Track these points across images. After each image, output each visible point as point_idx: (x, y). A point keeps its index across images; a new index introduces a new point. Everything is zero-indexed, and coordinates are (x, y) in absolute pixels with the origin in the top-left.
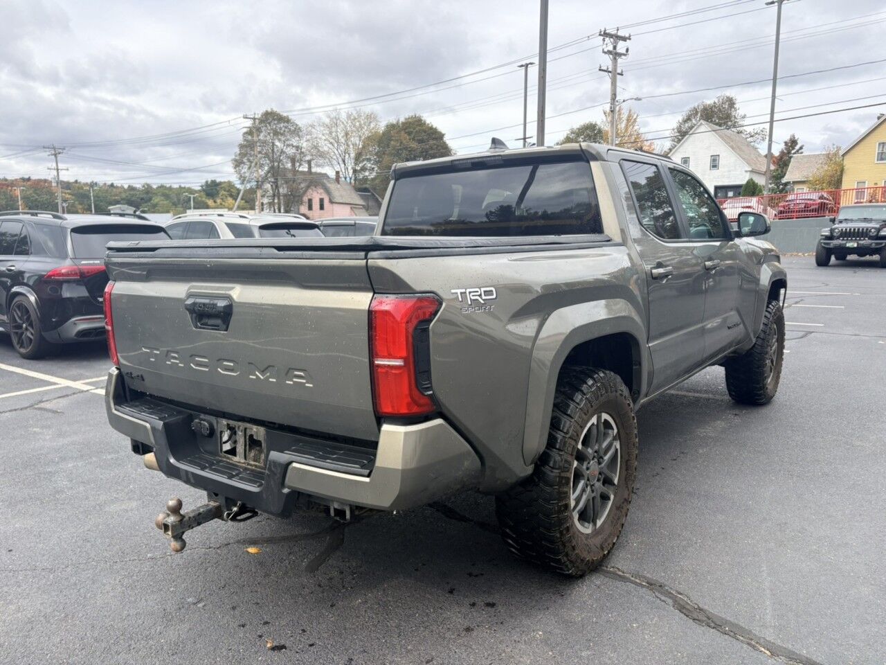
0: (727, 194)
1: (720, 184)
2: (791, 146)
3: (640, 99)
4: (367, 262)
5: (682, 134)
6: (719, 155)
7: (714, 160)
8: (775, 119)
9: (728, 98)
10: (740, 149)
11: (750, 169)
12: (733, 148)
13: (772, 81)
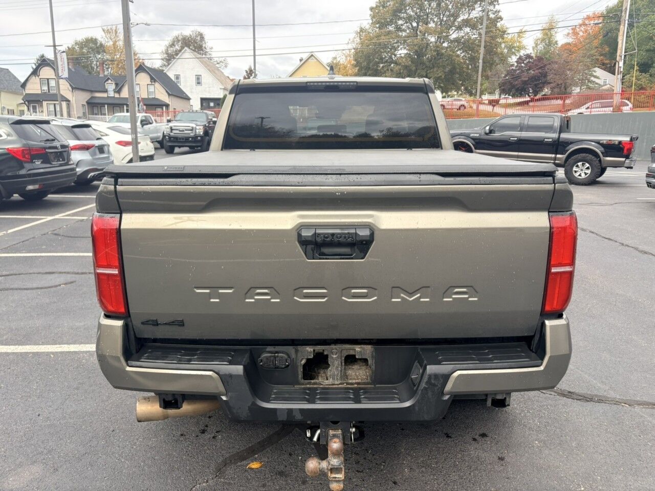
0: (209, 104)
1: (204, 96)
2: (250, 74)
3: (149, 25)
4: (555, 186)
5: (170, 58)
6: (201, 75)
7: (198, 79)
8: (256, 54)
9: (199, 32)
10: (214, 72)
11: (223, 87)
12: (209, 70)
13: (252, 27)
